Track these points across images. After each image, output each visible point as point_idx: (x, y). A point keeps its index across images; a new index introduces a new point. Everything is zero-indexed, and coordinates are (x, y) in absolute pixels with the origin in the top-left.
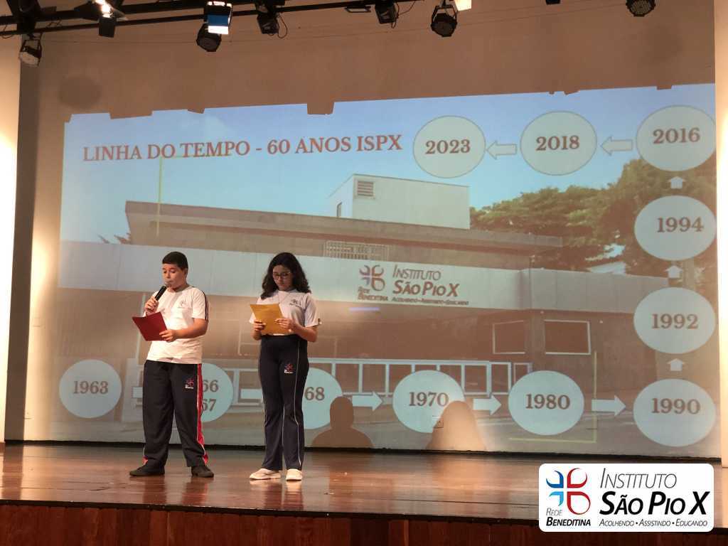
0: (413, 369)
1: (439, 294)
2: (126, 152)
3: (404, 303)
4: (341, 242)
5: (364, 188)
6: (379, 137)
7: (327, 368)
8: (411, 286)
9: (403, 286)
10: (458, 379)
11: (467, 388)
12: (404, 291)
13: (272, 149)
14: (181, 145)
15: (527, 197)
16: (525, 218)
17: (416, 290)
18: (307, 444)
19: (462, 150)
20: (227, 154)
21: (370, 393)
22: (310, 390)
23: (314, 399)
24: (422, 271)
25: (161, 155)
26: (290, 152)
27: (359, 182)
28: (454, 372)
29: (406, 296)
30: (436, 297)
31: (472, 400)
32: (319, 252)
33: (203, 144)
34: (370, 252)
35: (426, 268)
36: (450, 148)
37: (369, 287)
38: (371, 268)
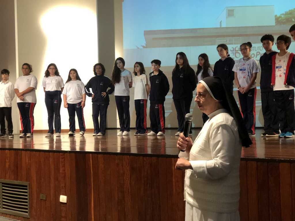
4: (222, 38)
24: (255, 47)
34: (234, 41)
35: (257, 45)
37: (234, 57)
38: (234, 48)
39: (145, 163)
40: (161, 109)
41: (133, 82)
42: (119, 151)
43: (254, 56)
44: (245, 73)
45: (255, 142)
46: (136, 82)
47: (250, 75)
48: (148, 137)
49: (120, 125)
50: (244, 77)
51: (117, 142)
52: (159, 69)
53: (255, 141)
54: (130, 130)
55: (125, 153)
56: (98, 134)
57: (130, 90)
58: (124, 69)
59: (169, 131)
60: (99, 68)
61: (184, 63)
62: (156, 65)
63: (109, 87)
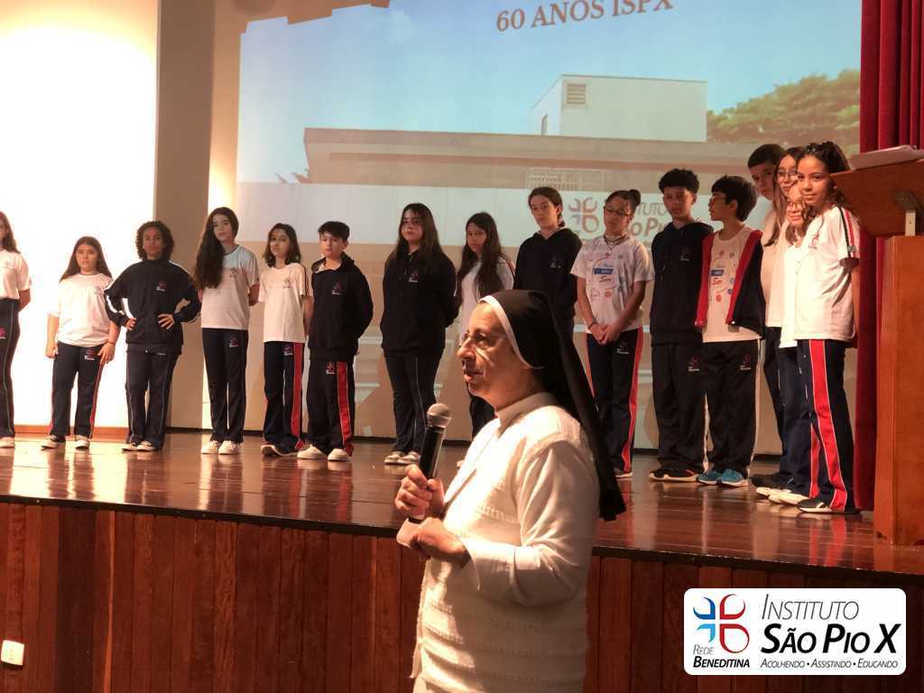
4: (546, 169)
5: (575, 94)
15: (783, 91)
16: (780, 120)
27: (569, 85)
32: (519, 183)
34: (580, 180)
37: (579, 228)
38: (582, 201)
39: (284, 547)
40: (343, 377)
41: (261, 288)
42: (203, 504)
43: (640, 231)
44: (610, 280)
45: (631, 497)
46: (271, 288)
47: (625, 290)
48: (300, 464)
49: (213, 420)
50: (607, 295)
51: (197, 474)
52: (343, 253)
53: (629, 495)
54: (244, 438)
55: (224, 513)
56: (140, 447)
57: (251, 311)
58: (234, 244)
59: (367, 447)
60: (156, 237)
61: (423, 237)
62: (335, 240)
63: (184, 300)
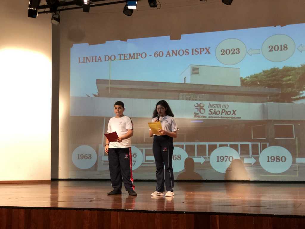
0: (218, 146)
1: (228, 114)
2: (96, 59)
3: (214, 119)
4: (186, 94)
5: (195, 71)
6: (201, 49)
7: (182, 147)
8: (216, 111)
9: (213, 111)
10: (237, 150)
11: (241, 154)
12: (213, 113)
13: (156, 55)
14: (118, 55)
15: (264, 72)
16: (265, 81)
17: (218, 113)
18: (175, 179)
19: (236, 53)
20: (137, 58)
21: (200, 157)
22: (175, 156)
23: (177, 160)
24: (221, 105)
25: (110, 60)
26: (163, 56)
27: (193, 68)
28: (235, 147)
29: (214, 115)
30: (227, 116)
31: (243, 159)
32: (177, 98)
33: (127, 54)
34: (198, 97)
35: (222, 103)
36: (231, 52)
37: (198, 112)
38: (199, 104)
